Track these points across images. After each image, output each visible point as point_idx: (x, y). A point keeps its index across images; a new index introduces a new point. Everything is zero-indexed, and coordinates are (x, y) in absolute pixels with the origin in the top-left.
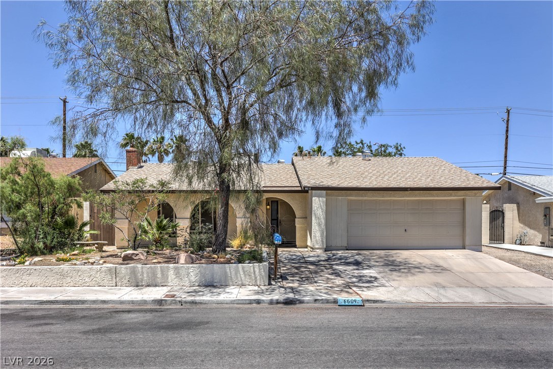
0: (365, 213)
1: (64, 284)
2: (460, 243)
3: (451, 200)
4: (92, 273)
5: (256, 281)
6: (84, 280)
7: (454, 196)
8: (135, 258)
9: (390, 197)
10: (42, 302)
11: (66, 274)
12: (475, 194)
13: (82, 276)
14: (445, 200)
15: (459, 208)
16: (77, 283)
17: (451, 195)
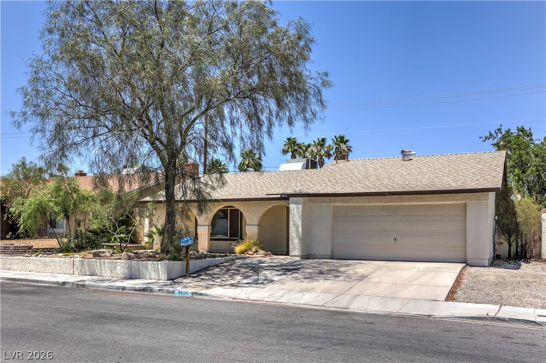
0: (351, 220)
3: (449, 205)
7: (451, 201)
8: (102, 255)
14: (442, 205)
15: (460, 214)
17: (448, 200)
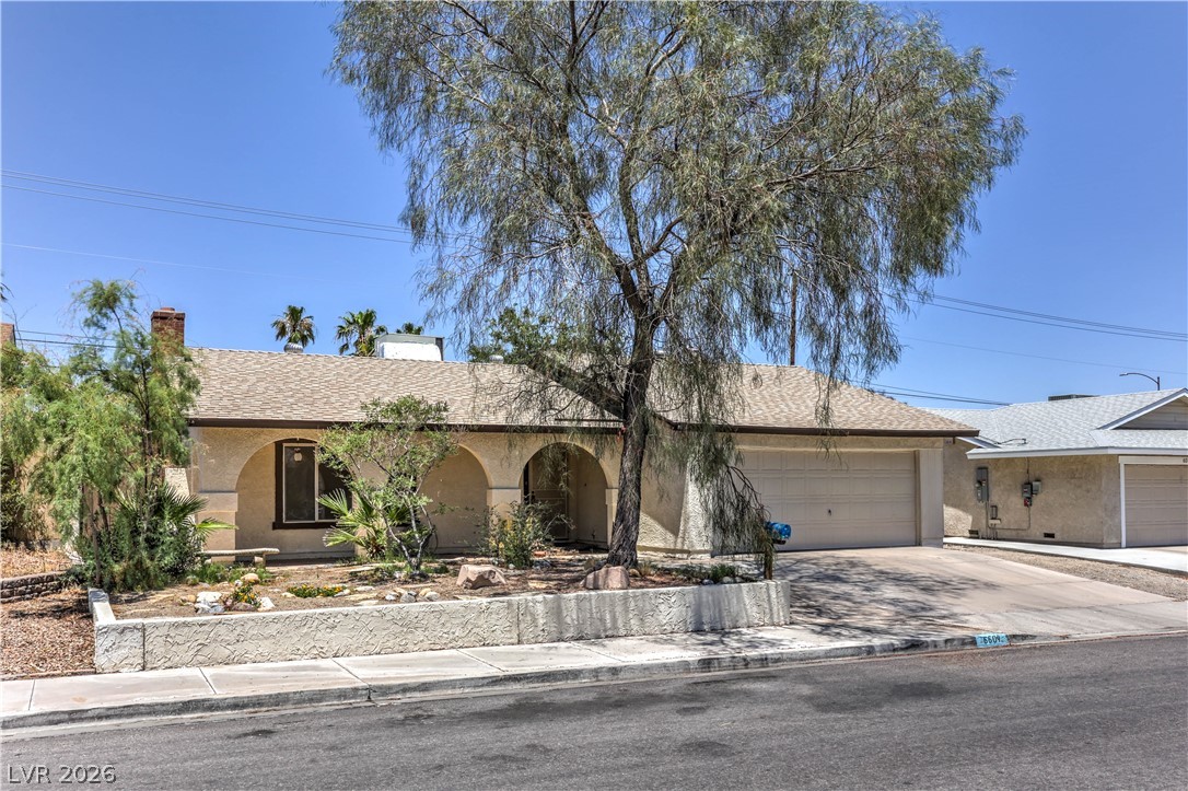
1: (410, 646)
2: (911, 536)
4: (469, 617)
5: (771, 617)
6: (454, 633)
9: (806, 446)
10: (496, 681)
11: (415, 621)
12: (934, 443)
13: (449, 625)
16: (437, 641)
